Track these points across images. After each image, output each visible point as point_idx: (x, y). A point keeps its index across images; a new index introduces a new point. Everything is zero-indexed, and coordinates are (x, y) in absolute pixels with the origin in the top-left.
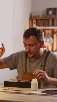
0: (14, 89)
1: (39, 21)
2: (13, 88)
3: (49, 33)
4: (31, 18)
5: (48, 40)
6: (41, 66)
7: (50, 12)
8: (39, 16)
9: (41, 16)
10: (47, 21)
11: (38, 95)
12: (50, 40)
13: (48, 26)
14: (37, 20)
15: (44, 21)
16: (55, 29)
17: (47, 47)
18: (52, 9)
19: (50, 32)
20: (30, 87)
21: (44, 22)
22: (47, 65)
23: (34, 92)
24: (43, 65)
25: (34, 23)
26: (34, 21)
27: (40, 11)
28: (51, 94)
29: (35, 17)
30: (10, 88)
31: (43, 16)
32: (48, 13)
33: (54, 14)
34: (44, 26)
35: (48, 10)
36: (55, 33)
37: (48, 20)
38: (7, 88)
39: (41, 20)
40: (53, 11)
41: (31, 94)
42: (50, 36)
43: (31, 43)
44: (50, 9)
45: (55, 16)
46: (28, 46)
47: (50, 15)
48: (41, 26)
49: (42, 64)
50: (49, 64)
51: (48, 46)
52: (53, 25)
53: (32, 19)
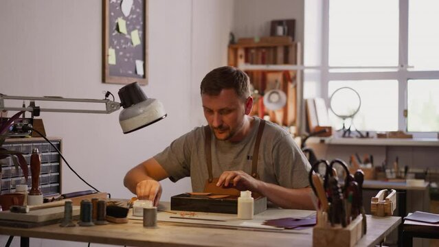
0: (195, 217)
1: (253, 51)
2: (193, 215)
3: (276, 81)
4: (233, 45)
5: (275, 97)
6: (248, 157)
7: (280, 30)
8: (251, 40)
9: (257, 40)
10: (272, 53)
11: (254, 231)
12: (280, 98)
13: (275, 63)
14: (247, 50)
15: (264, 50)
16: (292, 71)
17: (270, 113)
18: (284, 23)
19: (280, 77)
20: (235, 212)
21: (263, 54)
22: (261, 154)
23: (245, 224)
24: (251, 155)
25: (241, 56)
26: (241, 52)
27: (255, 28)
28: (286, 228)
29: (242, 40)
30: (187, 214)
31: (262, 39)
32: (273, 32)
33: (288, 35)
34: (263, 63)
35: (275, 24)
36: (291, 81)
37: (275, 48)
38: (178, 214)
39: (258, 48)
40: (286, 28)
41: (236, 229)
42: (279, 88)
43: (224, 105)
44: (280, 23)
45: (290, 38)
46: (216, 114)
47: (280, 36)
48: (257, 63)
49: (249, 153)
50: (266, 153)
51: (274, 113)
52: (286, 62)
53: (235, 46)
